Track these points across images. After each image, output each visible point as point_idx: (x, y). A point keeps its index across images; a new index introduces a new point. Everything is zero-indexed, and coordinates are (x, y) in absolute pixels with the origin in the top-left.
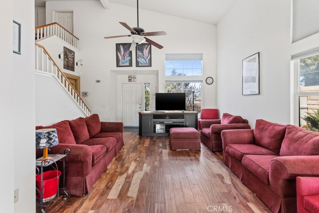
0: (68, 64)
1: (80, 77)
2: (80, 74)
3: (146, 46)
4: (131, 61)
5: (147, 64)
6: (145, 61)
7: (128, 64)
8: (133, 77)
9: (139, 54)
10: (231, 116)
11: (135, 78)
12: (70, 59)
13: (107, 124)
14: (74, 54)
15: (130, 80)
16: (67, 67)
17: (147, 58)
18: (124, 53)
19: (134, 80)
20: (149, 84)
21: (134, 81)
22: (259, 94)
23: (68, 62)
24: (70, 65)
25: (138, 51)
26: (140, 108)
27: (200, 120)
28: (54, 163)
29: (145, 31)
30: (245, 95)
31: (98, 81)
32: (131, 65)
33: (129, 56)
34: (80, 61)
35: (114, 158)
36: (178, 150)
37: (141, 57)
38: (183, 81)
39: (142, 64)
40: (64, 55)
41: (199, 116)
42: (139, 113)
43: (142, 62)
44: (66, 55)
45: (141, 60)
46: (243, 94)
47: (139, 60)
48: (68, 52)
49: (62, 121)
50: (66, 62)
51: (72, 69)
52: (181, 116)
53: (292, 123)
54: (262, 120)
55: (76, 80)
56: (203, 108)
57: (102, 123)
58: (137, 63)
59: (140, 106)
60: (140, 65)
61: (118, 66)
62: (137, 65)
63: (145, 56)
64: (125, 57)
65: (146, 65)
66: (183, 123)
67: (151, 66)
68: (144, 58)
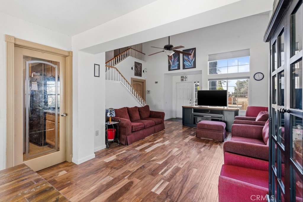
0: (137, 72)
1: (145, 80)
2: (146, 78)
3: (191, 51)
4: (179, 65)
5: (192, 66)
6: (190, 63)
7: (177, 68)
8: (184, 77)
9: (186, 58)
11: (187, 78)
12: (138, 69)
13: (154, 112)
14: (141, 65)
15: (182, 80)
16: (136, 75)
17: (192, 61)
18: (174, 59)
19: (185, 79)
20: (198, 82)
21: (185, 81)
23: (137, 71)
24: (139, 73)
25: (184, 56)
26: (190, 103)
28: (112, 125)
29: (174, 46)
31: (156, 83)
32: (179, 68)
33: (178, 61)
34: (145, 69)
35: (153, 134)
36: (202, 138)
37: (187, 61)
40: (135, 67)
42: (182, 107)
43: (187, 65)
44: (136, 66)
45: (187, 63)
47: (185, 63)
48: (137, 65)
49: (124, 107)
50: (136, 72)
51: (140, 75)
55: (143, 82)
57: (151, 111)
58: (184, 66)
59: (190, 102)
60: (186, 67)
61: (169, 70)
62: (184, 68)
63: (190, 59)
64: (174, 62)
65: (192, 67)
66: (221, 118)
67: (195, 67)
68: (189, 61)
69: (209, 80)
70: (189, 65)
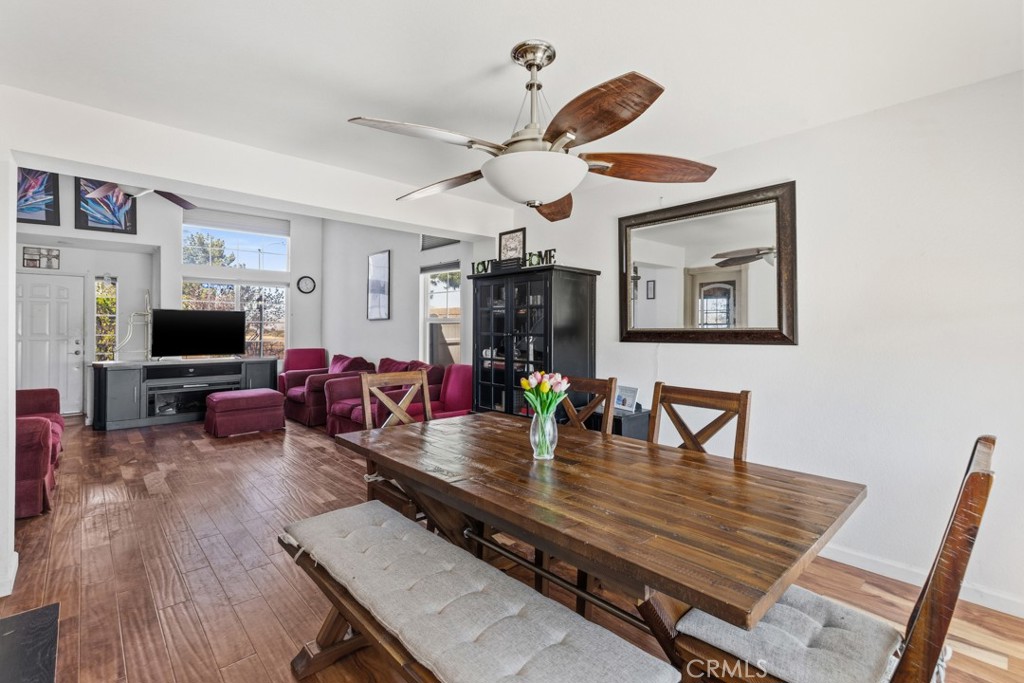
4: (54, 207)
5: (120, 224)
6: (113, 214)
7: (41, 216)
8: (44, 252)
10: (347, 358)
11: (57, 257)
15: (30, 263)
17: (119, 208)
19: (49, 262)
20: (114, 279)
21: (49, 266)
22: (389, 318)
25: (83, 182)
26: (77, 353)
27: (283, 374)
30: (371, 320)
32: (53, 220)
33: (46, 191)
37: (95, 202)
38: (238, 282)
39: (98, 221)
41: (280, 367)
42: (93, 366)
43: (99, 216)
45: (96, 211)
46: (370, 317)
47: (89, 209)
52: (235, 368)
53: (421, 360)
54: (388, 359)
56: (289, 348)
58: (82, 218)
59: (77, 347)
60: (90, 224)
62: (81, 221)
63: (114, 200)
64: (31, 193)
65: (118, 227)
67: (133, 231)
68: (108, 206)
69: (184, 278)
70: (106, 217)
